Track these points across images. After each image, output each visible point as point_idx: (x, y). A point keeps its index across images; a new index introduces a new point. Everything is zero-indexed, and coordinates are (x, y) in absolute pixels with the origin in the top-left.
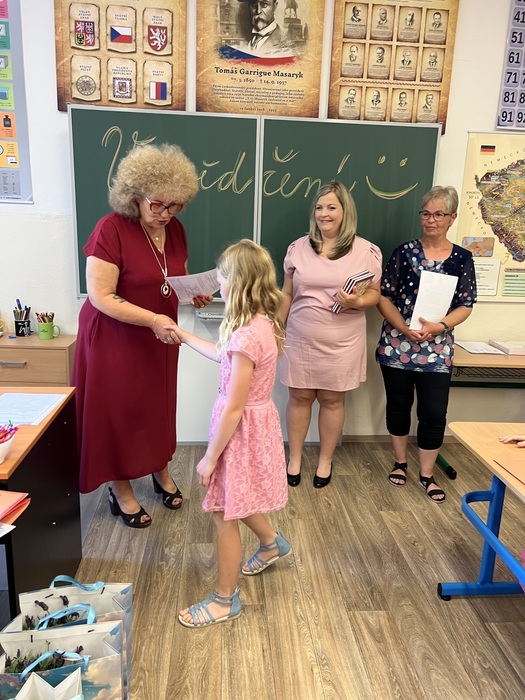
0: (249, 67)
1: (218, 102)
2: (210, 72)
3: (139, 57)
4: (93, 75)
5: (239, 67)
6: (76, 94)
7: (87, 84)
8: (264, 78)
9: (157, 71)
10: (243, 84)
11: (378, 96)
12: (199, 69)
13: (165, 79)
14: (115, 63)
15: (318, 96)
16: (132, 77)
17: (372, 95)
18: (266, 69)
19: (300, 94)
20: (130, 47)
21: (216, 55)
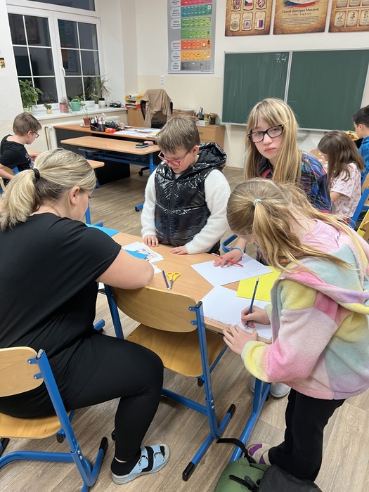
0: (296, 8)
1: (282, 26)
2: (280, 13)
3: (254, 11)
4: (238, 21)
5: (292, 9)
6: (231, 29)
7: (235, 24)
8: (302, 12)
9: (261, 16)
10: (293, 16)
11: (354, 15)
12: (276, 13)
13: (262, 19)
14: (245, 15)
15: (325, 18)
16: (251, 19)
17: (350, 14)
18: (303, 9)
19: (317, 18)
20: (251, 7)
21: (284, 5)
